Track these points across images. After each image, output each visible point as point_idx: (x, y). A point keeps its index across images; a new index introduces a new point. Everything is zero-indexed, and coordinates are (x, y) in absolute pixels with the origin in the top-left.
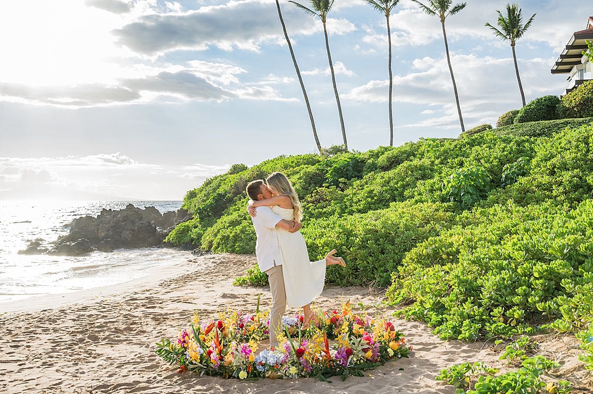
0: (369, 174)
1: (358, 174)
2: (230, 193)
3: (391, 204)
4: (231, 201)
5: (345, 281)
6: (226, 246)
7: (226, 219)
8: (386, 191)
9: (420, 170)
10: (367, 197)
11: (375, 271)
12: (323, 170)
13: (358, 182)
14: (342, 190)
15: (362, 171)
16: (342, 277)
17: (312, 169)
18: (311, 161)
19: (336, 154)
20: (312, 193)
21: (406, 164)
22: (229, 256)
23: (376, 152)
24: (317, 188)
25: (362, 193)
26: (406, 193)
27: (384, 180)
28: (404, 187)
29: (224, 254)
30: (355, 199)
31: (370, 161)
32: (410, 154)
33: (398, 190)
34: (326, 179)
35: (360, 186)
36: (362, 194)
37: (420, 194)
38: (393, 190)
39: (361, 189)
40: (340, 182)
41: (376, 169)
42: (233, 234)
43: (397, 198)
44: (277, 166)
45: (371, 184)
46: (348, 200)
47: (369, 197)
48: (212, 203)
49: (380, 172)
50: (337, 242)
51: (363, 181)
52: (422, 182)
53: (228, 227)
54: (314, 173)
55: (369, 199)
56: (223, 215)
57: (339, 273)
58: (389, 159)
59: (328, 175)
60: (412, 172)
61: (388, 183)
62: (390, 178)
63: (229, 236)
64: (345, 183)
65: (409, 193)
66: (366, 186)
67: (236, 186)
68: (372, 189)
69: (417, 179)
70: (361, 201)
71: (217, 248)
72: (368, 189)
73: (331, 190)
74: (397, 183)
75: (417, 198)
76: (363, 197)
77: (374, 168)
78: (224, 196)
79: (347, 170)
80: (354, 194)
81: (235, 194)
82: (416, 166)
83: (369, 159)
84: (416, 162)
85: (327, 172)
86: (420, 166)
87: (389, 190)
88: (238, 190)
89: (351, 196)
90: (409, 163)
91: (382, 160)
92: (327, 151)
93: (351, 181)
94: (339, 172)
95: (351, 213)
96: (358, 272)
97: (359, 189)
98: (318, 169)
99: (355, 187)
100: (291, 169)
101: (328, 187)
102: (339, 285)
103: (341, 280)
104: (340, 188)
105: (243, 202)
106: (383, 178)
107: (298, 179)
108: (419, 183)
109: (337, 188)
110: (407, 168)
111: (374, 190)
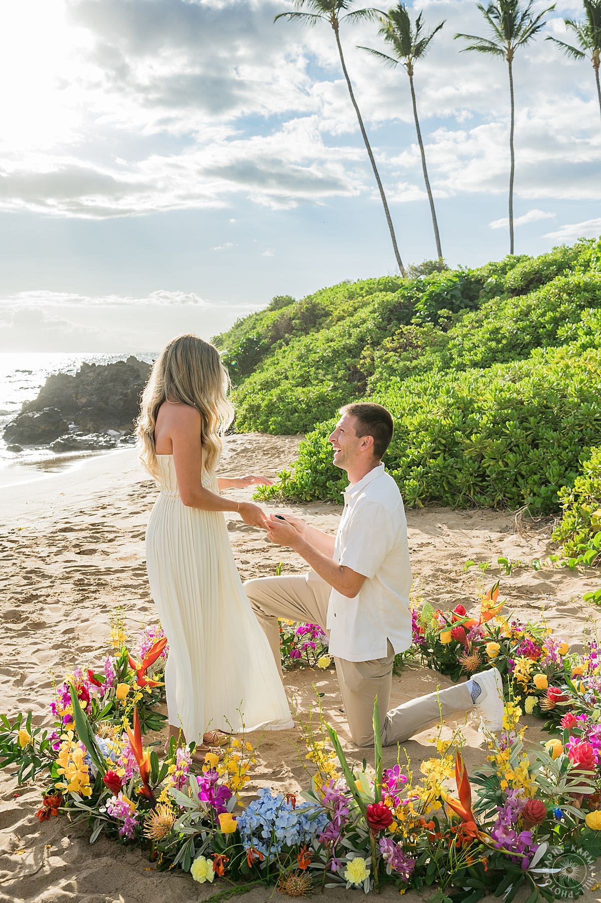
0: (491, 302)
1: (471, 304)
2: (265, 338)
3: (533, 351)
4: (267, 350)
5: (460, 498)
6: (255, 422)
7: (257, 377)
8: (523, 330)
9: (585, 290)
10: (489, 340)
11: (520, 480)
12: (411, 298)
13: (472, 315)
14: (445, 330)
15: (477, 297)
16: (455, 491)
17: (391, 297)
18: (391, 287)
19: (432, 273)
20: (394, 334)
21: (559, 281)
22: (258, 438)
23: (502, 264)
24: (401, 326)
25: (480, 333)
26: (561, 332)
27: (519, 309)
28: (557, 322)
29: (253, 435)
30: (467, 344)
31: (492, 280)
32: (562, 266)
33: (545, 327)
34: (417, 311)
35: (476, 322)
36: (480, 335)
37: (589, 333)
38: (535, 327)
39: (478, 327)
40: (440, 317)
41: (502, 292)
42: (266, 402)
43: (544, 341)
44: (337, 295)
45: (495, 317)
46: (455, 346)
47: (493, 340)
48: (238, 354)
49: (512, 297)
50: (443, 422)
51: (482, 313)
52: (591, 311)
53: (260, 390)
54: (396, 302)
55: (493, 344)
56: (255, 371)
57: (449, 483)
58: (525, 275)
59: (420, 306)
60: (569, 294)
61: (527, 315)
62: (529, 306)
63: (259, 406)
64: (448, 318)
65: (567, 332)
66: (487, 321)
67: (275, 325)
68: (498, 325)
69: (582, 308)
70: (478, 347)
71: (242, 423)
72: (490, 327)
73: (425, 329)
74: (543, 315)
75: (584, 339)
76: (481, 341)
77: (498, 290)
78: (257, 343)
79: (452, 296)
80: (465, 336)
81: (274, 339)
82: (578, 286)
83: (488, 277)
84: (576, 278)
85: (418, 300)
86: (586, 284)
87: (529, 327)
88: (278, 333)
89: (460, 338)
90: (563, 279)
91: (512, 278)
92: (416, 270)
93: (460, 313)
94: (438, 300)
95: (461, 368)
96: (485, 481)
97: (473, 327)
98: (403, 296)
99: (467, 323)
100: (360, 299)
101: (420, 325)
102: (447, 504)
103: (453, 495)
104: (441, 326)
105: (285, 352)
106: (516, 306)
107: (371, 312)
108: (585, 314)
109: (434, 325)
110: (562, 289)
111: (501, 328)
